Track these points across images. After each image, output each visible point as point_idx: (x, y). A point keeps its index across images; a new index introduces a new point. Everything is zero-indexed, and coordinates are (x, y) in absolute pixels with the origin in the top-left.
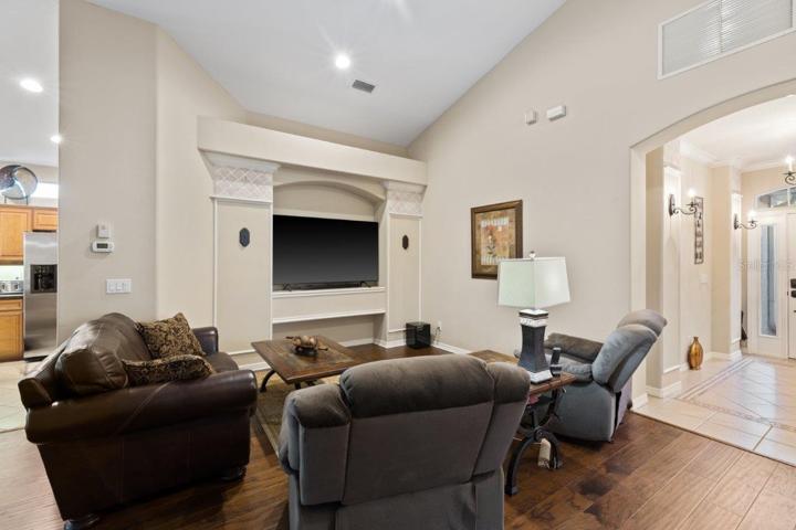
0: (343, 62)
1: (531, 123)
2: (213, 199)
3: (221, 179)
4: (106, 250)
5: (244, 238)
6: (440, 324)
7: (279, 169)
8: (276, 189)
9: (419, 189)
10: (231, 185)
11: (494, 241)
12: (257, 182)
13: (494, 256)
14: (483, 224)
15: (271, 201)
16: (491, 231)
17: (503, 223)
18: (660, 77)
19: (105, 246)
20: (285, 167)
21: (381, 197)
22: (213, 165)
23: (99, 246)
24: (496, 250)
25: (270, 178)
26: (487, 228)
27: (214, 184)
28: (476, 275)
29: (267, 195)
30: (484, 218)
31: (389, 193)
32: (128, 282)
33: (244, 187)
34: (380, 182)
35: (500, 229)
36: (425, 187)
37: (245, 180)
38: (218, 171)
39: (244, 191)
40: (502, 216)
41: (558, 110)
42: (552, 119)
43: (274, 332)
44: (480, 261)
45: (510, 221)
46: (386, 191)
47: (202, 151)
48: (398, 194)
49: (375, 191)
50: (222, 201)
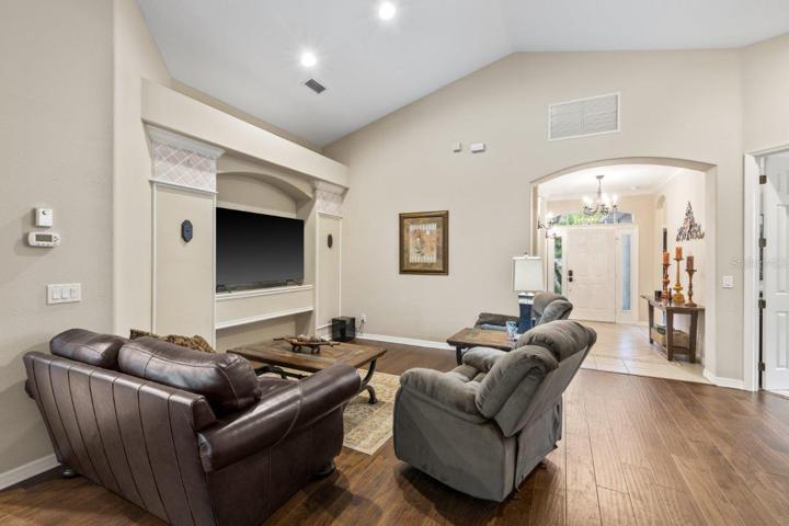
0: (309, 60)
1: (456, 151)
2: (152, 182)
3: (161, 158)
4: (51, 244)
5: (186, 231)
6: (364, 316)
7: (223, 155)
8: (219, 176)
9: (340, 191)
10: (173, 168)
11: (422, 242)
12: (201, 168)
13: (422, 255)
14: (412, 228)
15: (214, 191)
16: (419, 234)
17: (431, 229)
18: (549, 140)
19: (49, 238)
20: (230, 154)
21: (310, 195)
23: (39, 238)
24: (424, 251)
25: (213, 165)
26: (415, 231)
27: (153, 165)
28: (403, 271)
29: (209, 183)
30: (412, 223)
31: (318, 193)
32: (77, 286)
33: (187, 172)
34: (310, 179)
35: (428, 233)
36: (347, 189)
37: (188, 164)
38: (158, 150)
39: (185, 176)
40: (430, 222)
41: (480, 146)
42: (474, 152)
43: (217, 337)
44: (408, 259)
45: (438, 227)
46: (314, 190)
47: (145, 123)
48: (325, 194)
49: (305, 188)
50: (163, 187)
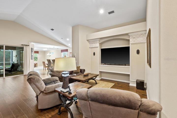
0: (102, 11)
2: (90, 48)
5: (94, 54)
7: (100, 39)
8: (100, 44)
12: (96, 43)
22: (90, 42)
25: (98, 42)
27: (90, 45)
29: (98, 45)
33: (94, 44)
34: (127, 34)
38: (90, 43)
39: (94, 45)
46: (129, 36)
49: (125, 37)
